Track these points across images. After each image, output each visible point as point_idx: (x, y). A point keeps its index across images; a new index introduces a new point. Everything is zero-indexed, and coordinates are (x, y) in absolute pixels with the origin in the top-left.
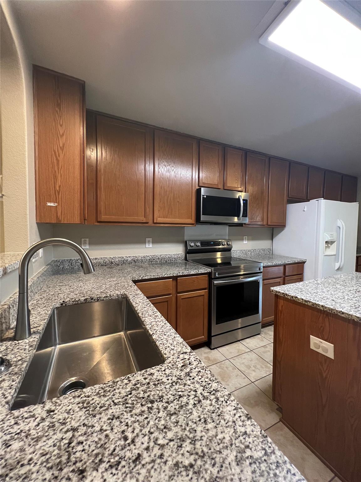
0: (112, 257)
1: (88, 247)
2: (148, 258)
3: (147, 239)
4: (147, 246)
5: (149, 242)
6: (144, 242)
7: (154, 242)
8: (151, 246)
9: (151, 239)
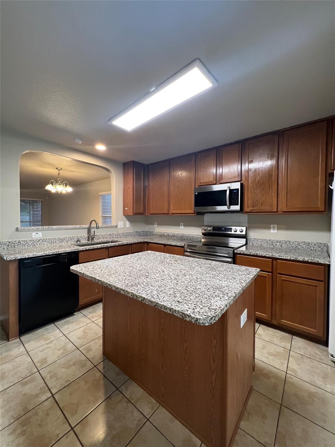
0: (164, 232)
1: (156, 226)
2: (180, 235)
3: (181, 224)
4: (181, 228)
5: (182, 225)
6: (179, 225)
7: (185, 226)
8: (183, 228)
9: (183, 224)
